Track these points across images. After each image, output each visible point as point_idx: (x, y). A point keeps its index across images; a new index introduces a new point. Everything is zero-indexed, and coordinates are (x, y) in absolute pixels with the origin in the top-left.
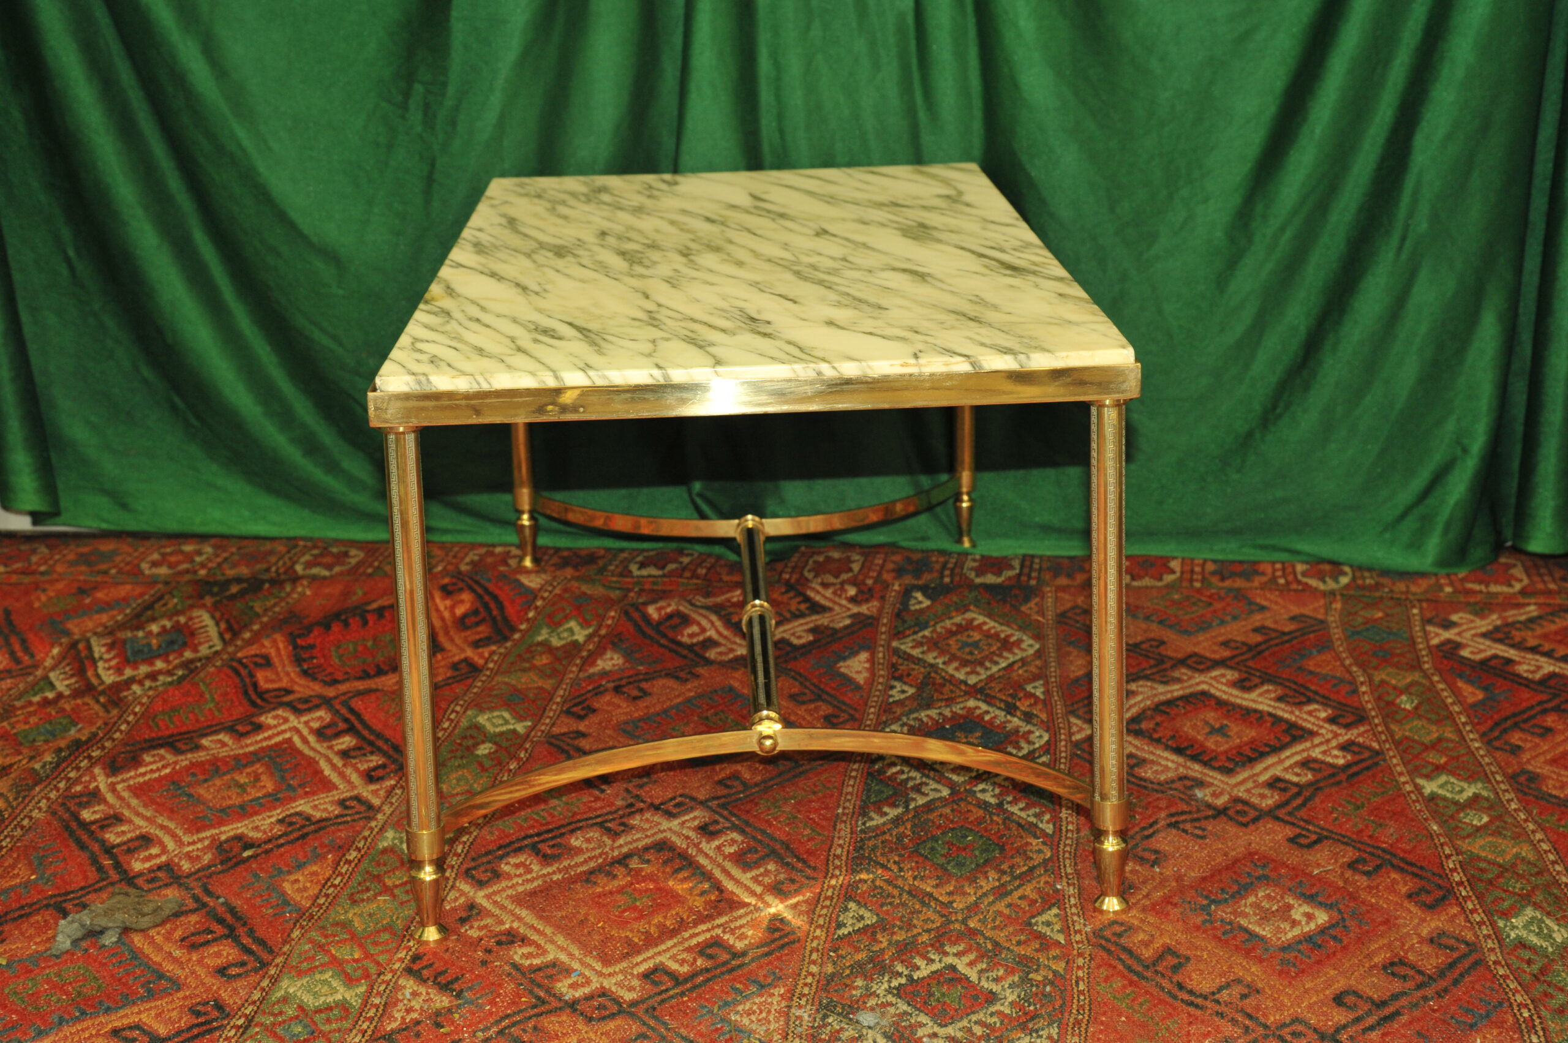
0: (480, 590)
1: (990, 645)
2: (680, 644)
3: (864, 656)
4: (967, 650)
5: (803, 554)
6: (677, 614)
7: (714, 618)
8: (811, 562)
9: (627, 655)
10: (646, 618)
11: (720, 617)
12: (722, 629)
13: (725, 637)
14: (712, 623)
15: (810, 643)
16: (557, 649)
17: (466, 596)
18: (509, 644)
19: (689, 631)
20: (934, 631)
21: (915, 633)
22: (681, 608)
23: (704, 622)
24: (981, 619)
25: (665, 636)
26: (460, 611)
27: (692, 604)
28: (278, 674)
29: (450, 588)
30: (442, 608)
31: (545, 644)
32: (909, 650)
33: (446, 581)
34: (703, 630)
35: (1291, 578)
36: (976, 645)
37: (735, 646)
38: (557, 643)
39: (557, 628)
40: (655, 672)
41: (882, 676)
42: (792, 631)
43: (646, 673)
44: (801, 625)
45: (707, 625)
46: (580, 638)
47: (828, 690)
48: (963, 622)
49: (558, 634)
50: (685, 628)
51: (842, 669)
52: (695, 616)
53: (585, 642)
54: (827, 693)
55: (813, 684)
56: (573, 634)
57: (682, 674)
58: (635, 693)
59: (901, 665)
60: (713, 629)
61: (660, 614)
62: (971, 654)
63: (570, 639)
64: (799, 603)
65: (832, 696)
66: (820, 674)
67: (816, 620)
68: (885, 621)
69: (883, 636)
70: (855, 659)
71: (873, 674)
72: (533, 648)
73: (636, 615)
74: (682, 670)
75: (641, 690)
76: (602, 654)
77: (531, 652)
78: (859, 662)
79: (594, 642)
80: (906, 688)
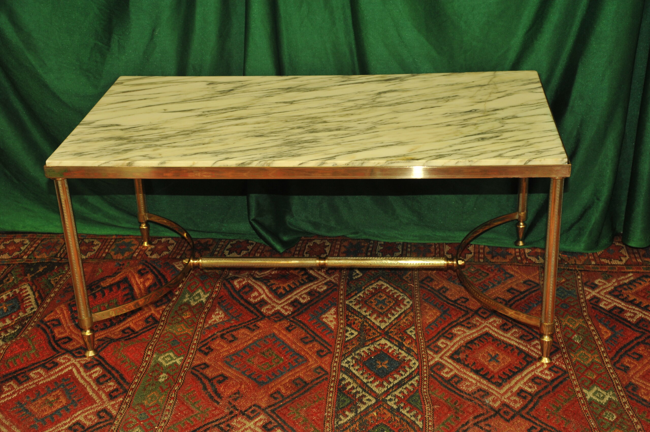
0: (156, 273)
1: (390, 302)
2: (249, 303)
3: (333, 310)
4: (380, 305)
5: (304, 240)
6: (248, 285)
7: (264, 287)
8: (307, 247)
9: (226, 311)
10: (233, 287)
11: (268, 287)
12: (268, 294)
13: (270, 298)
14: (264, 290)
15: (309, 302)
16: (194, 307)
17: (150, 276)
18: (171, 304)
19: (253, 295)
20: (364, 293)
21: (356, 294)
22: (249, 282)
23: (260, 290)
24: (386, 285)
25: (242, 298)
26: (147, 284)
27: (255, 278)
28: (64, 329)
29: (142, 272)
30: (139, 283)
31: (188, 304)
32: (353, 307)
33: (140, 267)
34: (260, 294)
35: (523, 257)
36: (383, 302)
37: (274, 305)
38: (193, 304)
39: (193, 294)
40: (239, 325)
41: (342, 324)
42: (300, 294)
43: (235, 326)
44: (305, 289)
45: (262, 292)
46: (204, 300)
47: (318, 333)
48: (377, 287)
49: (193, 298)
50: (251, 294)
51: (324, 320)
52: (256, 286)
53: (206, 302)
54: (317, 336)
55: (311, 330)
56: (200, 298)
57: (251, 326)
58: (231, 338)
59: (350, 316)
60: (264, 294)
61: (240, 286)
62: (381, 308)
63: (199, 300)
64: (303, 275)
65: (320, 337)
66: (314, 324)
67: (311, 286)
68: (342, 287)
69: (342, 297)
70: (329, 313)
71: (338, 322)
72: (182, 307)
73: (229, 286)
74: (251, 323)
75: (233, 336)
76: (214, 311)
77: (181, 309)
78: (331, 314)
79: (210, 302)
80: (353, 331)
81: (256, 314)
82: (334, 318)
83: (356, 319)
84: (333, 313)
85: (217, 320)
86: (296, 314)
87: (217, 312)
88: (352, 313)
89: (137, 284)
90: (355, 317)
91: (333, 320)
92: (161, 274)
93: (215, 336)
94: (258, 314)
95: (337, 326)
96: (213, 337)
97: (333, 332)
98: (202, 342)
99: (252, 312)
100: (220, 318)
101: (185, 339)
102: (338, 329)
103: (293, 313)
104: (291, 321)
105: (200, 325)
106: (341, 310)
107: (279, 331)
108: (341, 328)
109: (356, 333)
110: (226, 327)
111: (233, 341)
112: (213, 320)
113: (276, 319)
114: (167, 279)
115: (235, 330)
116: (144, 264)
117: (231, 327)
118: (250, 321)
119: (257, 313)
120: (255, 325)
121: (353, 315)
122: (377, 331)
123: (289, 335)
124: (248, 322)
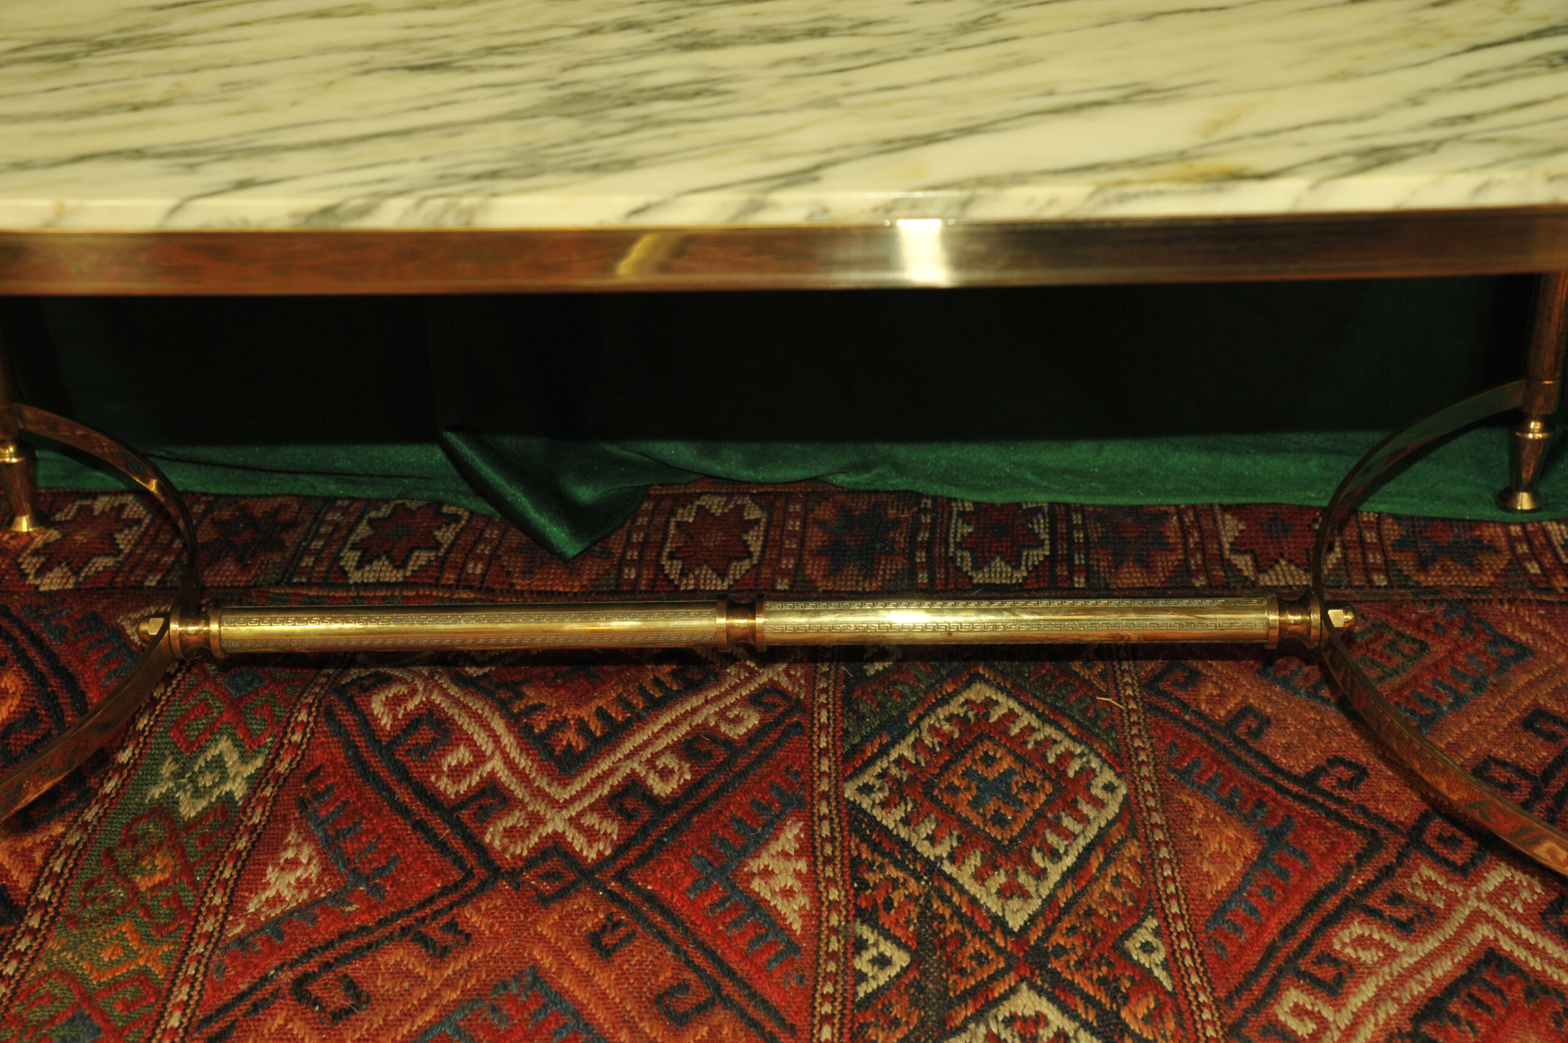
0: (40, 664)
1: (1031, 788)
2: (433, 800)
3: (792, 834)
6: (429, 715)
7: (499, 725)
9: (328, 846)
10: (368, 726)
11: (512, 722)
12: (514, 753)
13: (522, 776)
14: (496, 739)
15: (686, 791)
16: (190, 827)
18: (90, 815)
19: (452, 760)
20: (919, 745)
21: (885, 751)
22: (437, 698)
23: (482, 739)
24: (1006, 704)
25: (405, 776)
27: (460, 680)
31: (167, 809)
34: (480, 758)
36: (1003, 788)
37: (540, 808)
38: (189, 809)
39: (194, 759)
40: (380, 923)
41: (833, 905)
42: (647, 754)
43: (364, 928)
44: (665, 729)
45: (488, 747)
46: (238, 789)
47: (733, 961)
48: (971, 714)
49: (192, 780)
50: (443, 756)
51: (756, 885)
52: (463, 721)
53: (247, 799)
54: (731, 973)
55: (702, 946)
56: (224, 778)
57: (434, 930)
58: (338, 999)
59: (870, 866)
60: (498, 756)
61: (395, 717)
62: (999, 820)
63: (216, 792)
65: (744, 985)
66: (714, 906)
67: (694, 712)
68: (824, 719)
69: (825, 766)
70: (776, 847)
71: (817, 899)
72: (140, 828)
73: (349, 719)
74: (436, 914)
75: (351, 986)
76: (278, 845)
77: (135, 841)
78: (785, 854)
79: (265, 799)
80: (887, 949)
81: (459, 862)
82: (798, 874)
83: (894, 883)
84: (791, 847)
85: (287, 894)
86: (633, 854)
87: (290, 854)
88: (875, 848)
90: (893, 872)
91: (797, 885)
92: (60, 670)
93: (269, 988)
94: (471, 861)
95: (814, 917)
96: (258, 995)
97: (797, 949)
98: (207, 1021)
99: (443, 847)
100: (301, 884)
101: (128, 1006)
102: (818, 936)
103: (620, 849)
104: (613, 897)
105: (208, 926)
106: (825, 831)
107: (558, 954)
108: (834, 930)
109: (901, 959)
110: (319, 938)
111: (348, 1012)
112: (270, 893)
113: (546, 886)
114: (83, 695)
115: (359, 952)
117: (342, 937)
118: (431, 900)
119: (464, 852)
120: (452, 926)
121: (879, 860)
122: (992, 942)
123: (603, 979)
124: (422, 905)
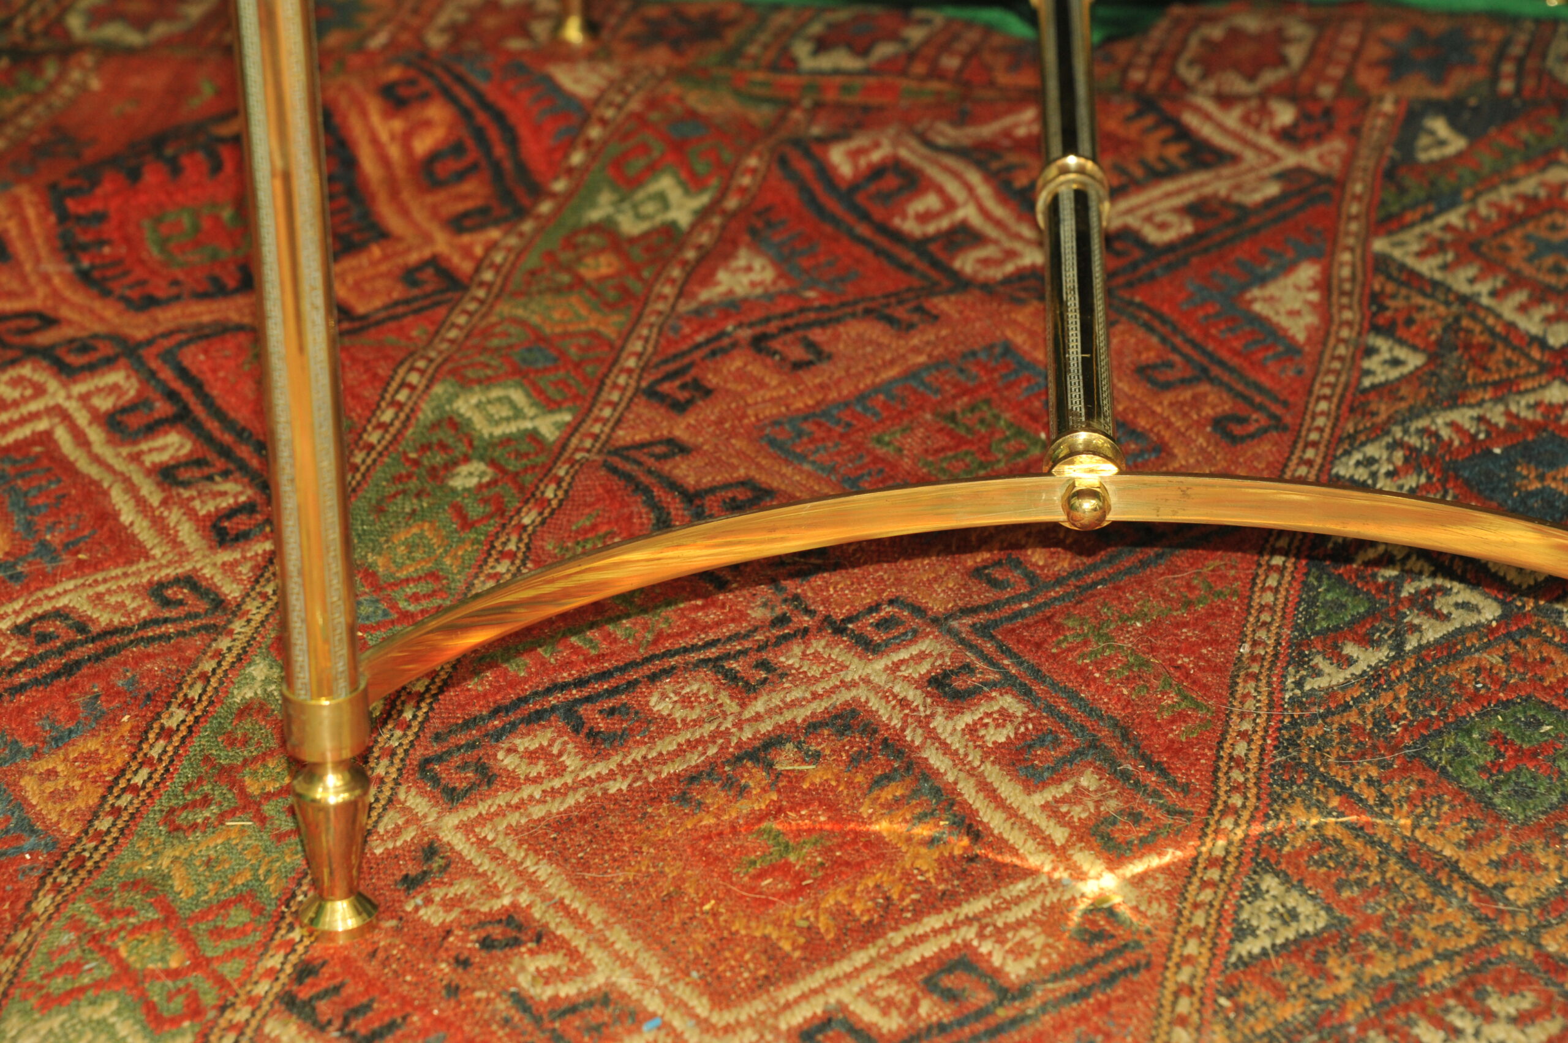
0: (466, 99)
2: (898, 237)
3: (1307, 272)
4: (1549, 261)
6: (895, 166)
7: (974, 177)
8: (1194, 42)
9: (782, 262)
10: (826, 173)
11: (990, 176)
12: (990, 204)
13: (998, 223)
14: (970, 189)
15: (1186, 241)
16: (632, 240)
17: (437, 112)
18: (527, 226)
19: (919, 206)
20: (1472, 214)
21: (1428, 218)
22: (904, 153)
23: (953, 188)
25: (865, 217)
26: (423, 145)
27: (928, 144)
28: (23, 279)
29: (403, 92)
30: (384, 136)
31: (606, 229)
32: (1411, 262)
33: (394, 73)
34: (950, 205)
37: (1018, 246)
38: (631, 229)
39: (633, 192)
41: (1346, 323)
42: (1145, 211)
44: (1168, 195)
45: (960, 196)
46: (683, 217)
48: (1543, 193)
50: (909, 200)
52: (933, 172)
53: (693, 226)
56: (668, 208)
59: (1393, 296)
60: (971, 204)
61: (856, 166)
62: (1556, 271)
64: (1165, 142)
65: (1233, 370)
66: (1206, 318)
67: (1202, 184)
68: (1358, 188)
69: (1354, 227)
72: (580, 239)
73: (804, 167)
74: (900, 302)
77: (575, 247)
79: (712, 228)
83: (1420, 308)
87: (742, 263)
89: (375, 141)
90: (1420, 301)
109: (1416, 360)
116: (408, 64)
120: (919, 310)
121: (1405, 292)
122: (1526, 354)
